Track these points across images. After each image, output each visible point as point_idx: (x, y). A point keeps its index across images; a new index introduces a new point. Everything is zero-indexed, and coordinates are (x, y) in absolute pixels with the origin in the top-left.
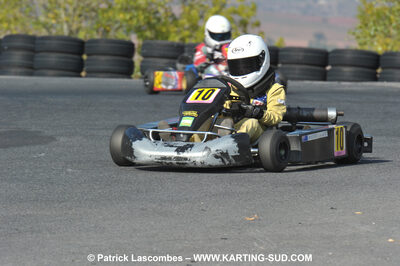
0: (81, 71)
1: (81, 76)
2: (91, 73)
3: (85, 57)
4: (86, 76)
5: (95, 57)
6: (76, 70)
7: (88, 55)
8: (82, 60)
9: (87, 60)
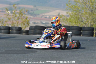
0: (81, 35)
1: (81, 36)
2: (83, 35)
3: (82, 31)
4: (82, 36)
5: (84, 31)
6: (80, 34)
7: (83, 31)
8: (81, 32)
9: (82, 32)
